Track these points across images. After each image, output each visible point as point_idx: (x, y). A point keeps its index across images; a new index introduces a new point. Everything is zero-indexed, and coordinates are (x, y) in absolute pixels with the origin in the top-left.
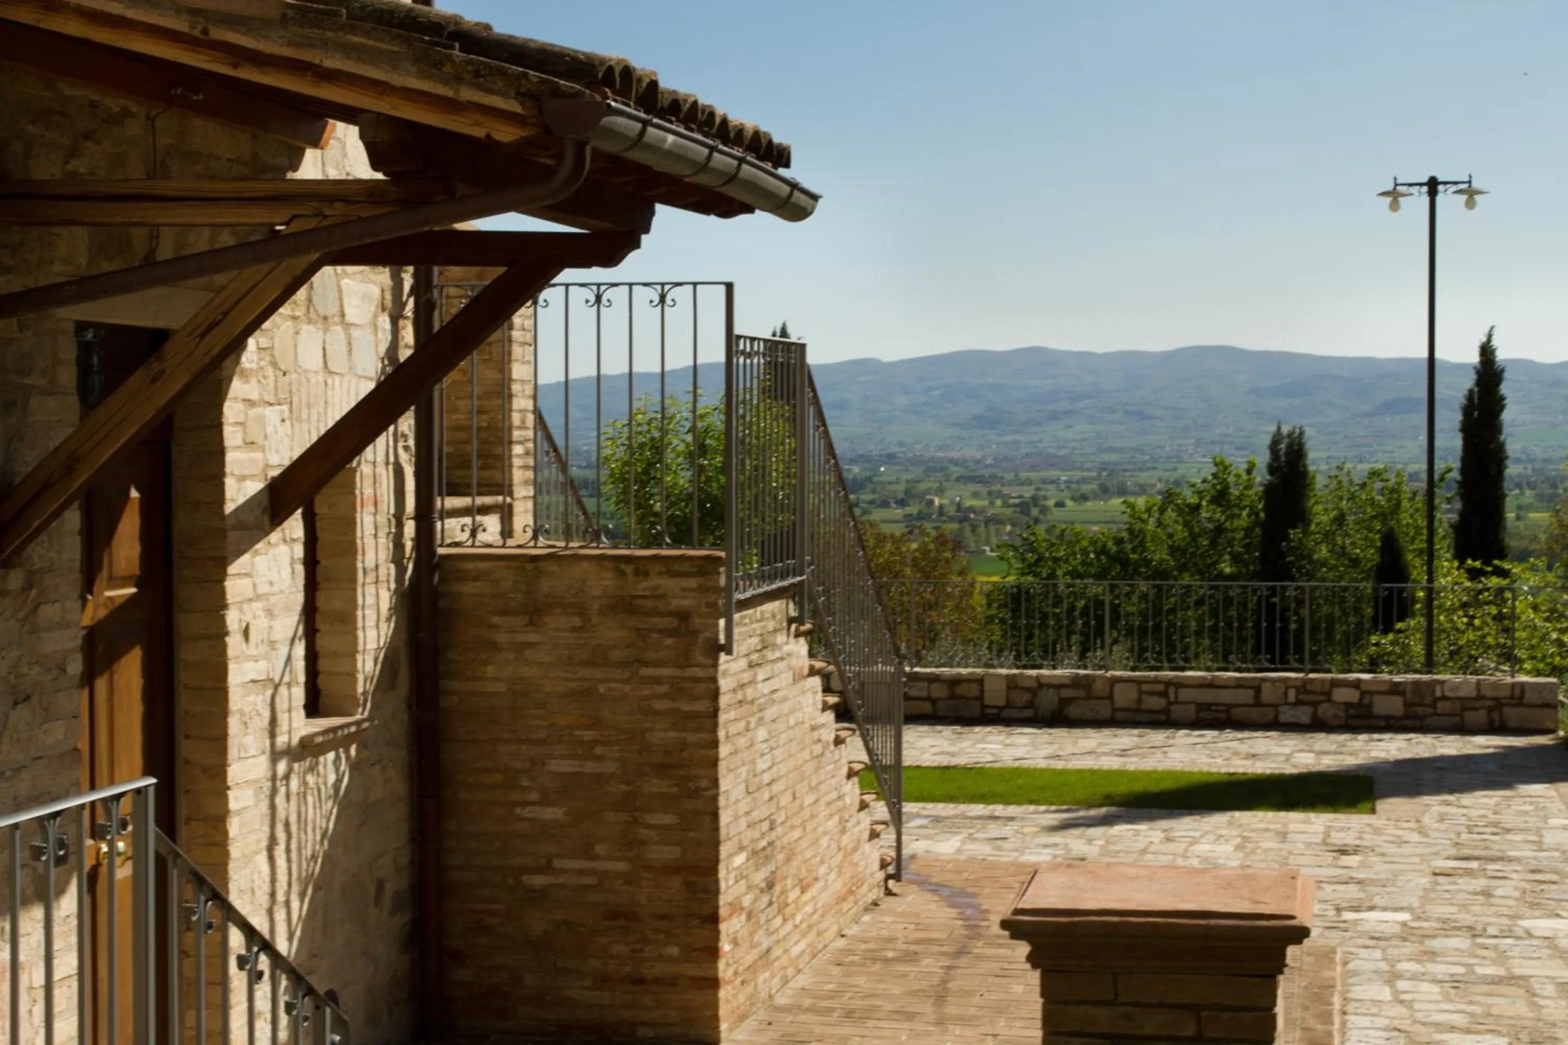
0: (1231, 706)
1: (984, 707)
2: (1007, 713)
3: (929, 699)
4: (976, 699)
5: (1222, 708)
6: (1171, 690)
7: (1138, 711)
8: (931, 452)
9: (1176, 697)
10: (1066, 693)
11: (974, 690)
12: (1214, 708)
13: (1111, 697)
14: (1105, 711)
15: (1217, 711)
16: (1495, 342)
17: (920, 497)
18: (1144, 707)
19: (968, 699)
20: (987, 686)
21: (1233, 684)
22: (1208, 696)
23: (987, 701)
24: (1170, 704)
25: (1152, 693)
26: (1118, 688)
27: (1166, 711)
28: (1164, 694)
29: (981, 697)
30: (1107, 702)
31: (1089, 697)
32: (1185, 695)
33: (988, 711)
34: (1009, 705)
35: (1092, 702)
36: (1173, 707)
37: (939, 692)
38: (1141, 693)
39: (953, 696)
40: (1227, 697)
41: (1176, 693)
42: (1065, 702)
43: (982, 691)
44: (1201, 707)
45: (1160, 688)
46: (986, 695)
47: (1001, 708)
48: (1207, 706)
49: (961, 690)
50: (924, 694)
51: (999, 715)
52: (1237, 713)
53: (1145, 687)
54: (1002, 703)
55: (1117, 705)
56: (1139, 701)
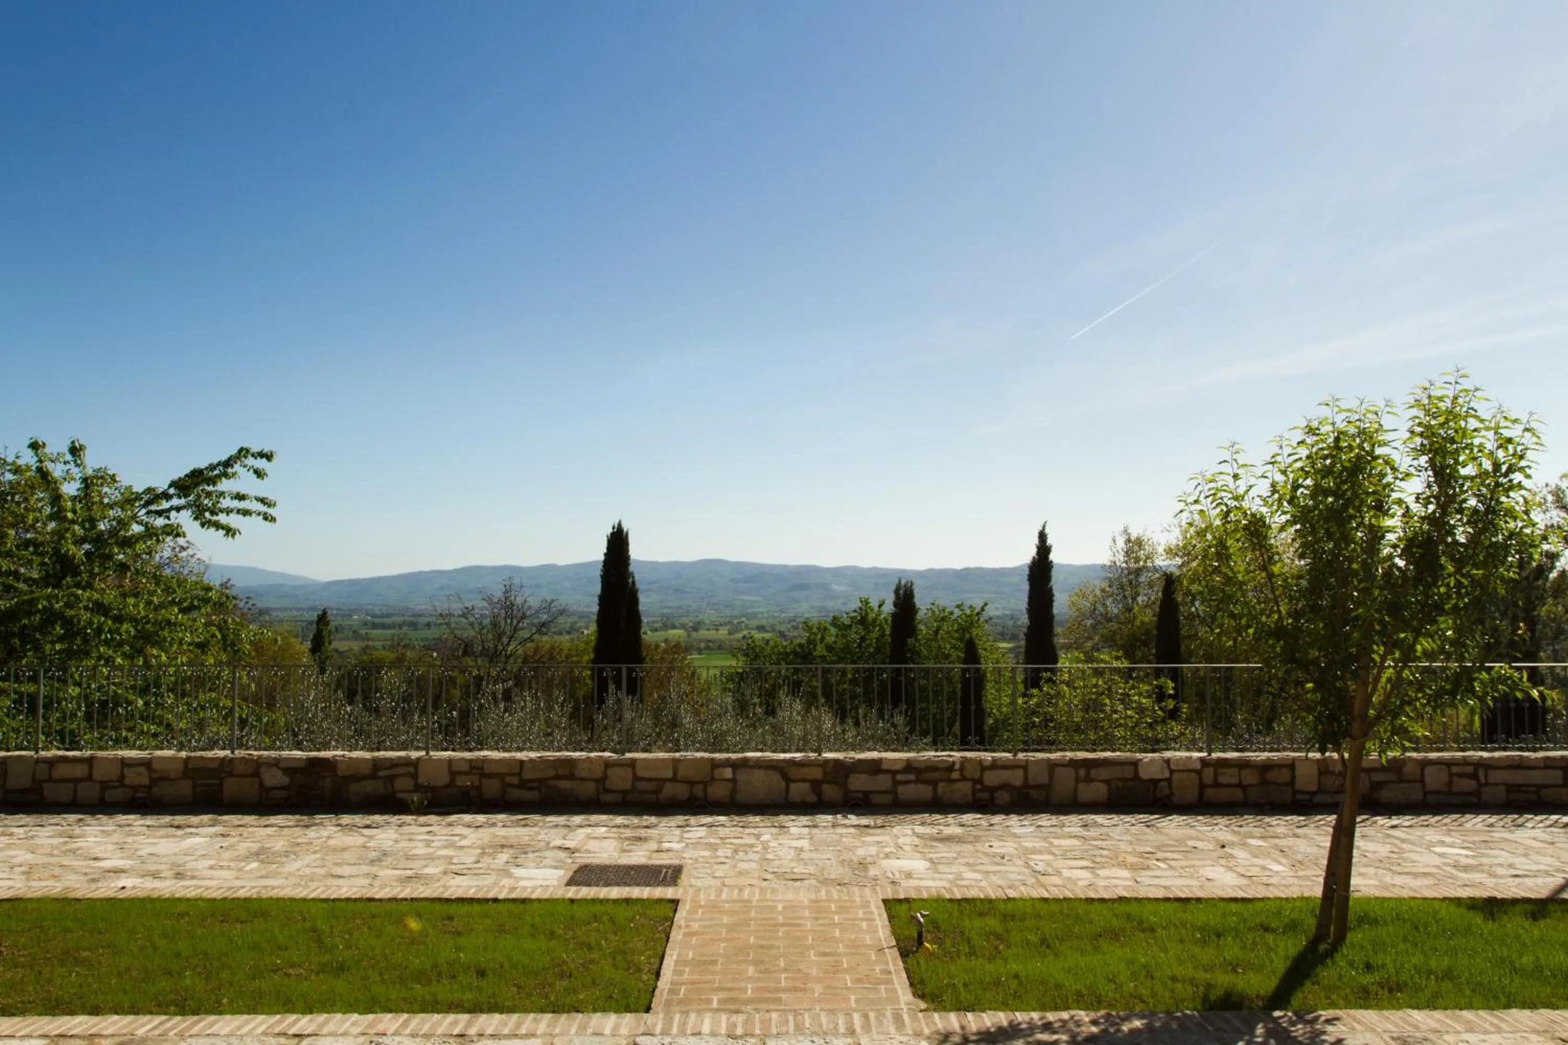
0: (1539, 787)
1: (1295, 792)
2: (1319, 799)
3: (1240, 785)
4: (1287, 784)
5: (1533, 789)
6: (1481, 773)
7: (1450, 793)
8: (581, 609)
9: (1486, 779)
10: (1377, 777)
11: (1285, 776)
12: (1524, 789)
13: (1422, 780)
14: (1416, 794)
15: (1527, 792)
16: (1047, 531)
17: (577, 630)
18: (1455, 789)
19: (1277, 784)
20: (1299, 772)
21: (1542, 765)
22: (1517, 777)
23: (1299, 786)
24: (1480, 785)
25: (1461, 775)
26: (1429, 770)
27: (1477, 793)
28: (1474, 776)
29: (1292, 782)
30: (1418, 785)
31: (1401, 780)
32: (1494, 776)
33: (1299, 796)
34: (1320, 790)
35: (1405, 785)
36: (1483, 789)
37: (1249, 778)
38: (1451, 775)
39: (1264, 782)
40: (1537, 777)
41: (1486, 776)
42: (1376, 786)
43: (1293, 777)
44: (1511, 788)
45: (1469, 769)
46: (1297, 780)
47: (1313, 794)
48: (1517, 787)
49: (1273, 775)
50: (1234, 781)
51: (1310, 800)
52: (1547, 794)
53: (1455, 769)
54: (1314, 788)
55: (1428, 789)
56: (1450, 783)
